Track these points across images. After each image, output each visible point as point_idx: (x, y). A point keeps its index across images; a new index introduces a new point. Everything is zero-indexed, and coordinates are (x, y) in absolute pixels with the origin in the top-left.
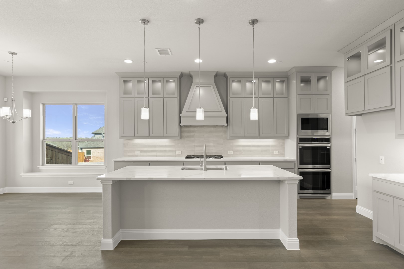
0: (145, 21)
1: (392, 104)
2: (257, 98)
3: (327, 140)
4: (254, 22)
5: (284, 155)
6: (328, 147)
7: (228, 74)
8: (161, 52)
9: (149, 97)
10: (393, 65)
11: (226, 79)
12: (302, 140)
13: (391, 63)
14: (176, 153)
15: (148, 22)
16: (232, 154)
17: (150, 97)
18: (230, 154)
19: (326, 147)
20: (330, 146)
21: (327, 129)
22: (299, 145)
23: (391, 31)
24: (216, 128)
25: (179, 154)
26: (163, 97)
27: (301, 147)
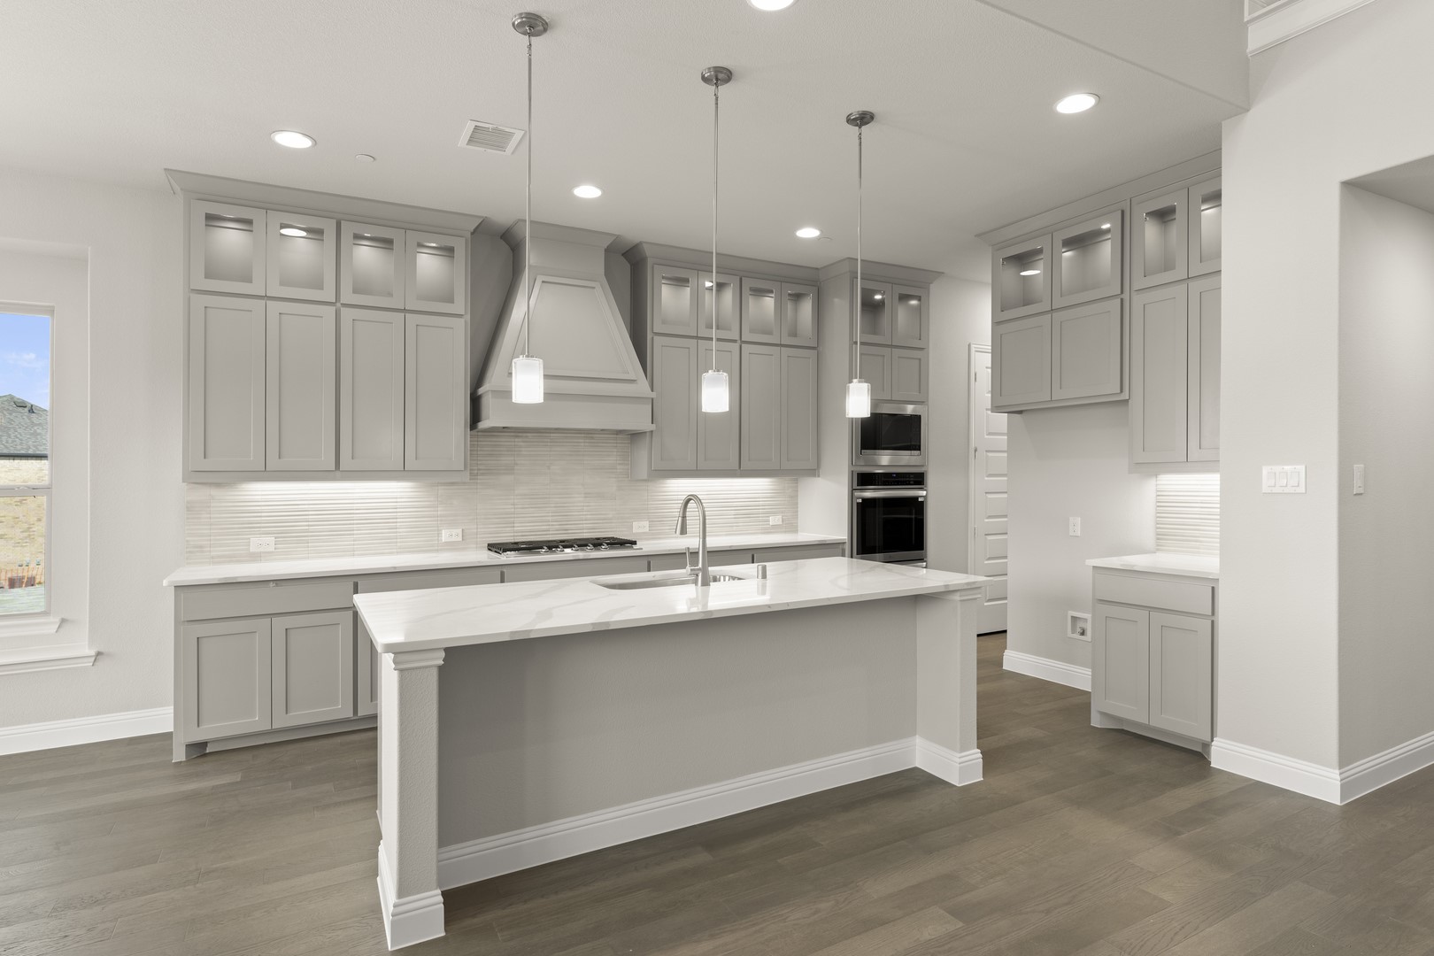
0: (533, 25)
1: (1122, 391)
2: (735, 341)
3: (918, 479)
4: (863, 119)
5: (797, 527)
6: (920, 500)
7: (648, 251)
8: (479, 136)
9: (338, 305)
10: (1126, 296)
11: (629, 265)
12: (865, 479)
13: (1122, 292)
14: (439, 535)
15: (546, 27)
16: (647, 530)
17: (344, 305)
18: (641, 531)
19: (917, 498)
20: (925, 497)
21: (917, 447)
22: (857, 494)
23: (1123, 212)
24: (592, 438)
25: (454, 539)
26: (404, 311)
27: (860, 501)
